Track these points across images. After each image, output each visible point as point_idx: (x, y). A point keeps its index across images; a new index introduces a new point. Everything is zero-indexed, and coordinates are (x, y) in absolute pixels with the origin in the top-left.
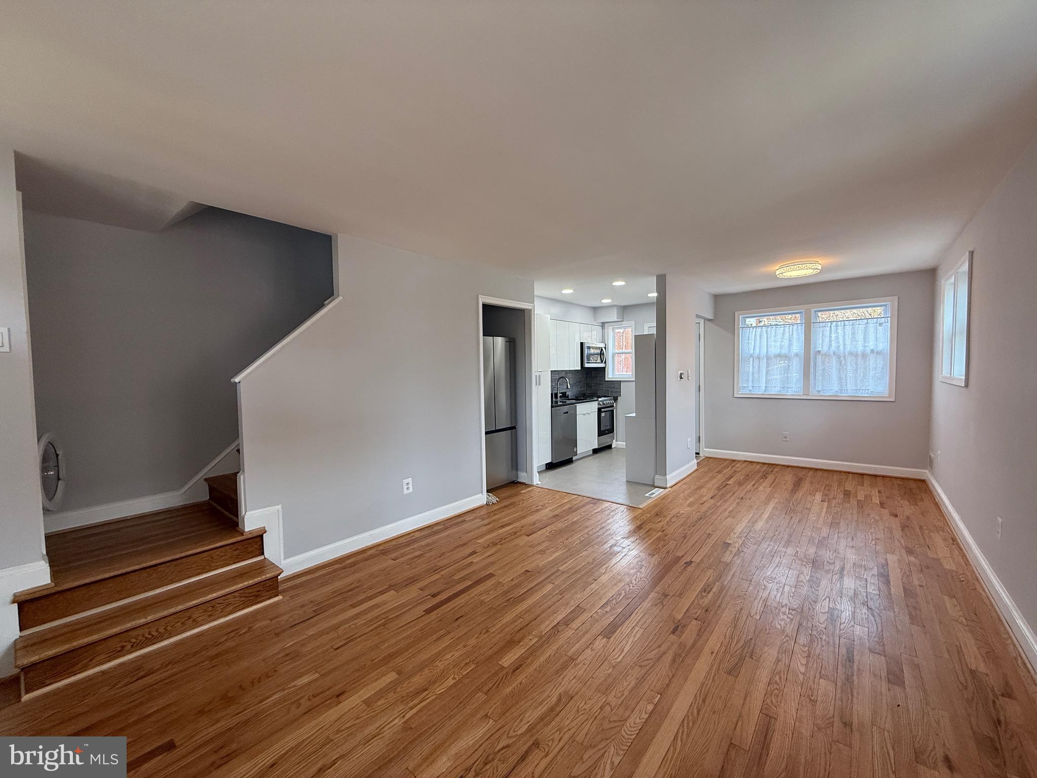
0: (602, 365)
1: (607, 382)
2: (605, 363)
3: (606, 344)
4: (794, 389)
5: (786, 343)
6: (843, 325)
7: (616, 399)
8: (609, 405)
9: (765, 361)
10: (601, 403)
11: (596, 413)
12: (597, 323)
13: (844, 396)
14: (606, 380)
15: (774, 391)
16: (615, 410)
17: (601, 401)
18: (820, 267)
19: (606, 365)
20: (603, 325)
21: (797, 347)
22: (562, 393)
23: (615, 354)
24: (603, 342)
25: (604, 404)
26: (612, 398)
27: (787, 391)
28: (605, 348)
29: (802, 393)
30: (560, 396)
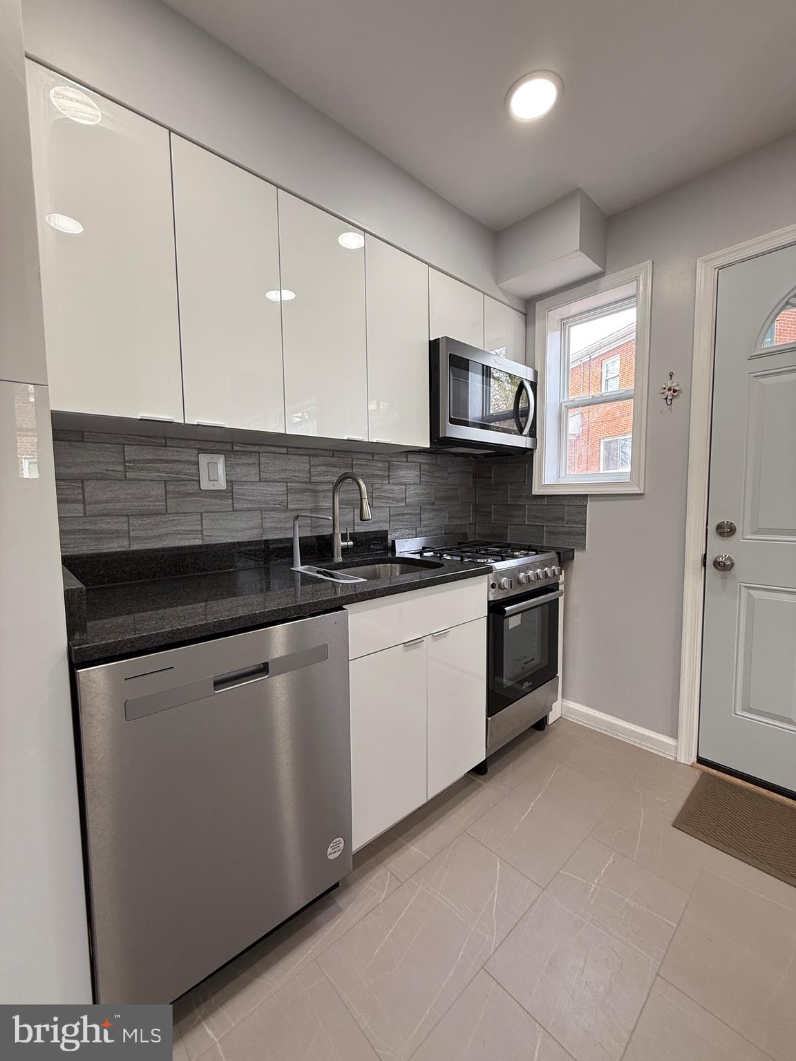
0: (521, 441)
1: (538, 502)
2: (533, 434)
3: (536, 373)
7: (564, 559)
8: (538, 585)
10: (504, 580)
11: (483, 625)
12: (503, 291)
14: (534, 493)
16: (561, 600)
17: (502, 573)
19: (535, 443)
20: (528, 308)
22: (353, 537)
23: (568, 408)
24: (527, 361)
25: (519, 582)
26: (553, 555)
28: (534, 385)
30: (345, 550)
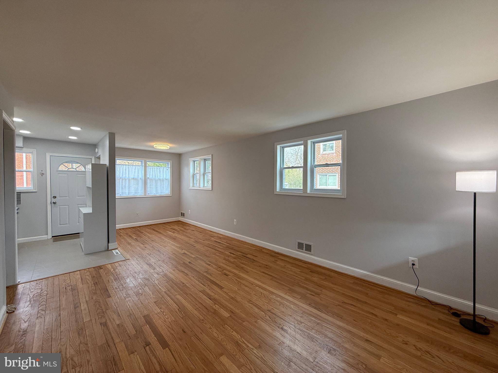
4: (140, 193)
5: (136, 174)
6: (156, 168)
9: (128, 180)
13: (158, 195)
15: (132, 195)
18: (169, 147)
21: (141, 175)
27: (138, 194)
29: (143, 195)
